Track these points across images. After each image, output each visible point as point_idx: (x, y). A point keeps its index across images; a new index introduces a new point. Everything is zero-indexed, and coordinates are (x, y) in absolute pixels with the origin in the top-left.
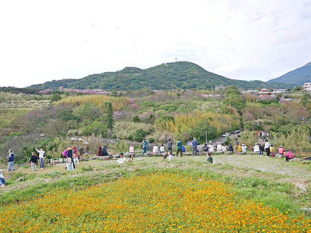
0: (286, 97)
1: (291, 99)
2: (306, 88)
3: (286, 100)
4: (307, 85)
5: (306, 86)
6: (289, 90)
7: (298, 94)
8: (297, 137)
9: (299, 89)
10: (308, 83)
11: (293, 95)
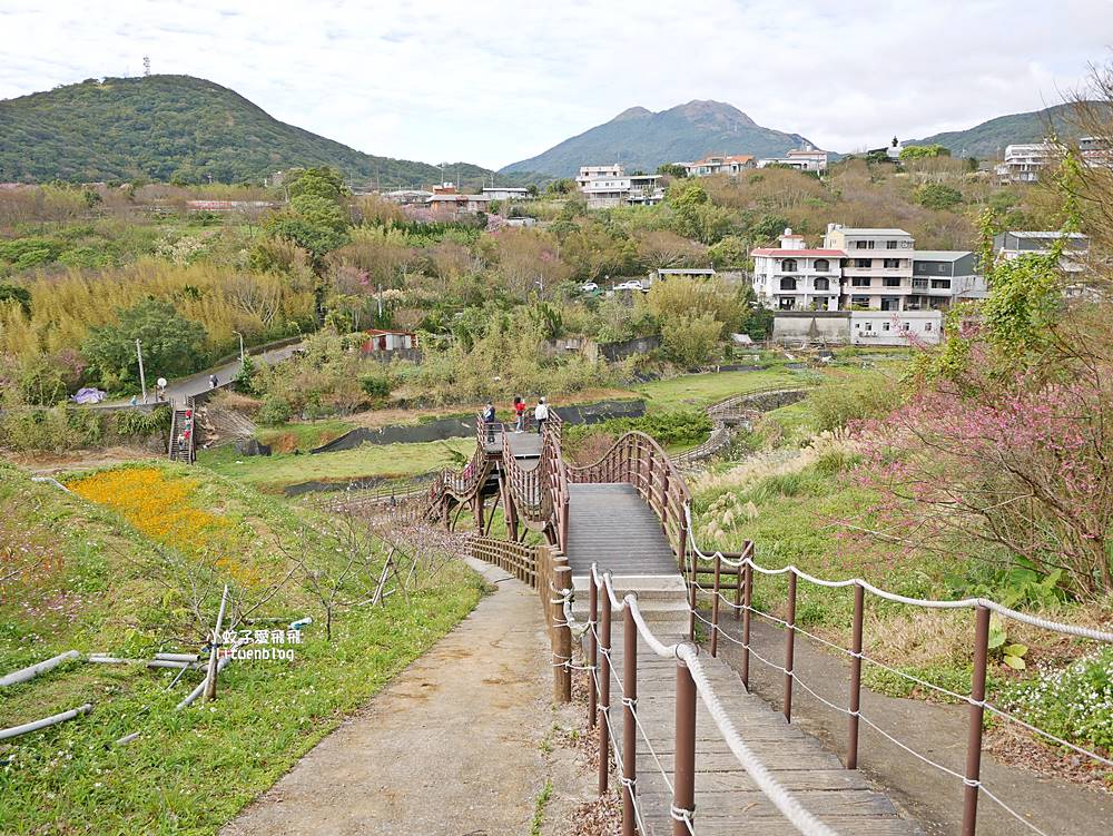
0: (516, 214)
1: (529, 221)
2: (583, 183)
3: (512, 222)
4: (587, 174)
5: (585, 179)
6: (533, 191)
7: (558, 205)
8: (504, 347)
9: (562, 189)
10: (591, 169)
11: (539, 207)
